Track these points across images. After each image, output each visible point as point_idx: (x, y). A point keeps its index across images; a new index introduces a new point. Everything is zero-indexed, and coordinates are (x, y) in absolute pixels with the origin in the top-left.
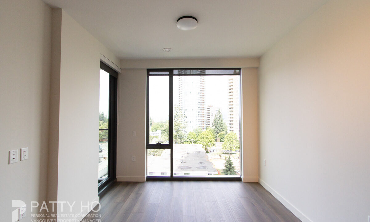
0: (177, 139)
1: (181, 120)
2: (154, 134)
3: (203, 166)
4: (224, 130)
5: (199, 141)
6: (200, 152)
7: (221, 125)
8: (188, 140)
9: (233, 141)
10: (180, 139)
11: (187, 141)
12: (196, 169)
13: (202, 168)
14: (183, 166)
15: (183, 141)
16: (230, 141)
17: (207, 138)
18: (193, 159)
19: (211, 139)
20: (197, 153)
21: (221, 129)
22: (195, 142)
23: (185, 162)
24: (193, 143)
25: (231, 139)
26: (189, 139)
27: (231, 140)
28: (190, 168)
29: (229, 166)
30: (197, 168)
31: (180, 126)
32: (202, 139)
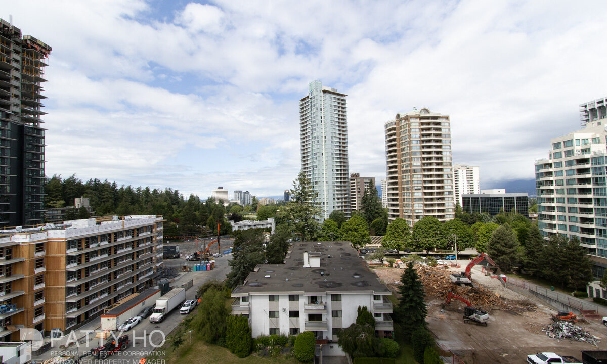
0: (306, 233)
1: (310, 201)
2: (262, 225)
3: (362, 280)
4: (381, 216)
5: (343, 235)
6: (349, 255)
7: (376, 207)
8: (324, 234)
9: (402, 233)
10: (310, 232)
11: (323, 236)
12: (351, 286)
13: (360, 284)
14: (327, 282)
15: (315, 236)
16: (396, 234)
17: (356, 230)
18: (342, 268)
19: (363, 231)
20: (345, 256)
21: (376, 213)
22: (337, 237)
23: (328, 274)
24: (332, 239)
25: (398, 230)
26: (326, 232)
27: (397, 232)
28: (340, 285)
29: (411, 280)
30: (352, 284)
31: (309, 211)
32: (348, 232)
